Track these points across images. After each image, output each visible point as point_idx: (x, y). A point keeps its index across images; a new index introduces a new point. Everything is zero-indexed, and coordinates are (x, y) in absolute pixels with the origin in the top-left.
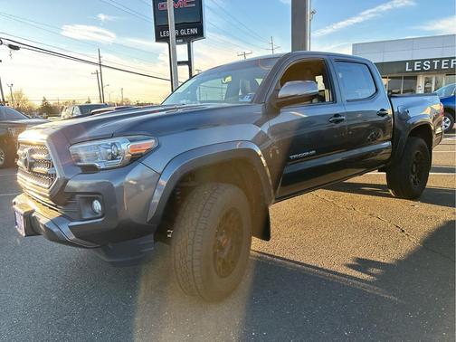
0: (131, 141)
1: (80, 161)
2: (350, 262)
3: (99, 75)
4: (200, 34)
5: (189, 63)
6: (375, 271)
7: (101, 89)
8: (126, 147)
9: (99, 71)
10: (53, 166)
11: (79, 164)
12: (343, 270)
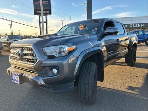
0: (69, 46)
1: (46, 54)
2: (127, 88)
3: (11, 25)
4: (50, 13)
5: (46, 22)
6: (137, 90)
7: (12, 30)
8: (67, 49)
9: (11, 24)
10: (35, 56)
11: (46, 55)
12: (126, 91)
